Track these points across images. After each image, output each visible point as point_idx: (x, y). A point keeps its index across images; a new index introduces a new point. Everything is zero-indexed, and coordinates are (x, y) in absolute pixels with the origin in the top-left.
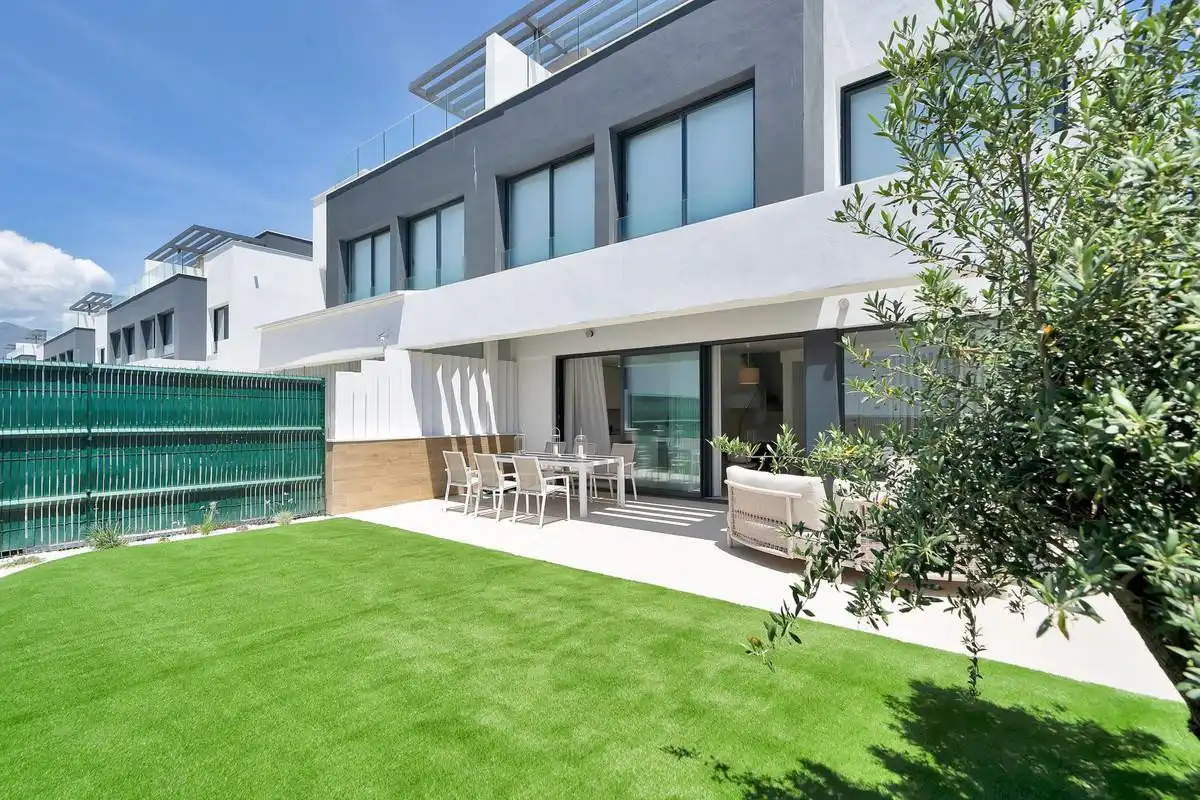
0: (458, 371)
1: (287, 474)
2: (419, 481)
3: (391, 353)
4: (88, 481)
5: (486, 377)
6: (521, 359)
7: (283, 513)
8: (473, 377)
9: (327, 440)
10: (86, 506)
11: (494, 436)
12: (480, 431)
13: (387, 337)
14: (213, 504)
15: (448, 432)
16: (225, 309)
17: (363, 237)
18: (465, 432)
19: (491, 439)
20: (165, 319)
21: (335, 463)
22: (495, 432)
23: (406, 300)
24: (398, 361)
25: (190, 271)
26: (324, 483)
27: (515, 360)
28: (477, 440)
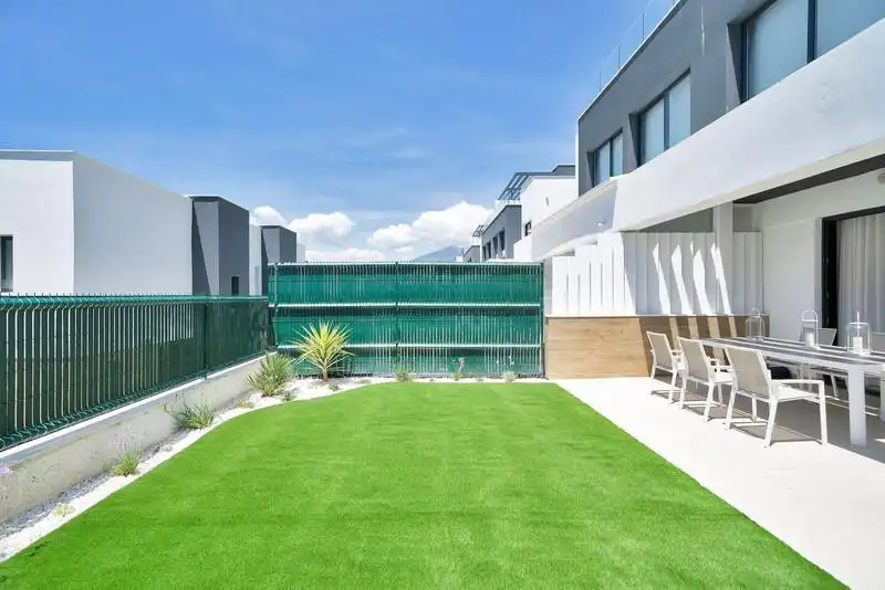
0: (678, 249)
1: (514, 342)
2: (631, 358)
3: (603, 237)
4: (397, 337)
5: (716, 253)
6: (766, 229)
7: (509, 373)
8: (699, 253)
9: (546, 315)
10: (395, 352)
11: (726, 318)
12: (707, 310)
13: (604, 223)
14: (461, 359)
15: (666, 310)
16: (530, 223)
17: (604, 144)
18: (687, 311)
19: (723, 320)
20: (502, 234)
21: (551, 335)
22: (728, 311)
23: (619, 185)
24: (610, 244)
25: (512, 203)
26: (543, 350)
27: (758, 231)
28: (702, 321)
